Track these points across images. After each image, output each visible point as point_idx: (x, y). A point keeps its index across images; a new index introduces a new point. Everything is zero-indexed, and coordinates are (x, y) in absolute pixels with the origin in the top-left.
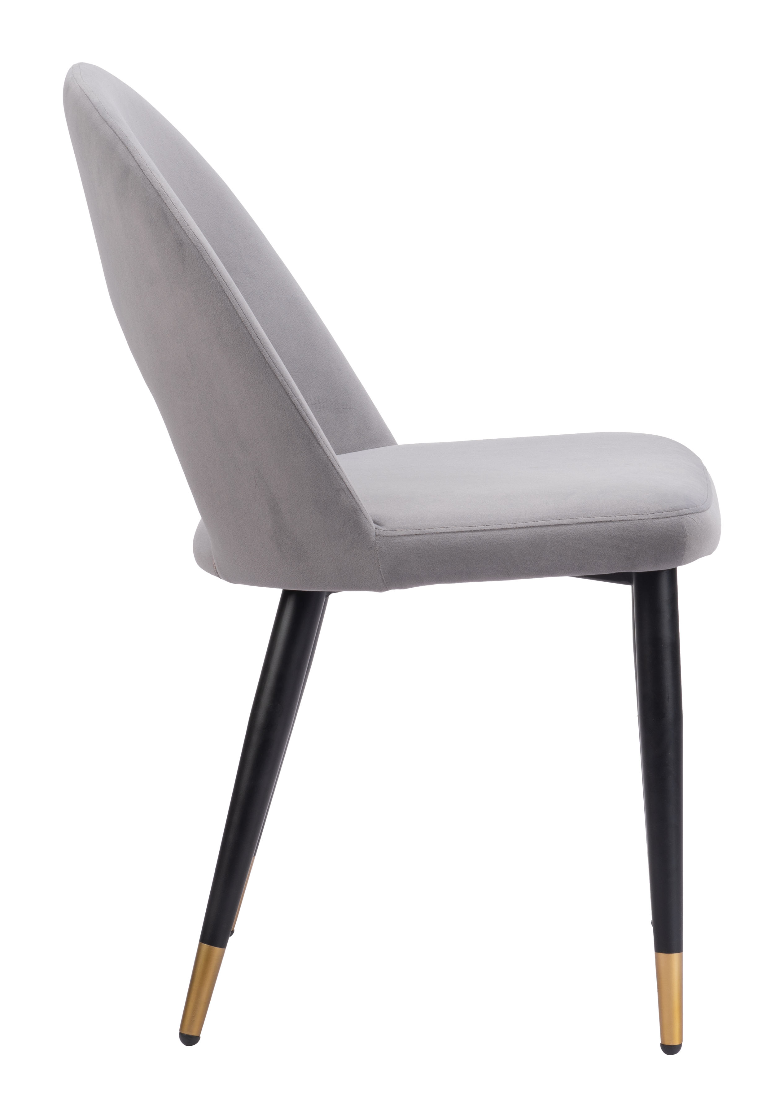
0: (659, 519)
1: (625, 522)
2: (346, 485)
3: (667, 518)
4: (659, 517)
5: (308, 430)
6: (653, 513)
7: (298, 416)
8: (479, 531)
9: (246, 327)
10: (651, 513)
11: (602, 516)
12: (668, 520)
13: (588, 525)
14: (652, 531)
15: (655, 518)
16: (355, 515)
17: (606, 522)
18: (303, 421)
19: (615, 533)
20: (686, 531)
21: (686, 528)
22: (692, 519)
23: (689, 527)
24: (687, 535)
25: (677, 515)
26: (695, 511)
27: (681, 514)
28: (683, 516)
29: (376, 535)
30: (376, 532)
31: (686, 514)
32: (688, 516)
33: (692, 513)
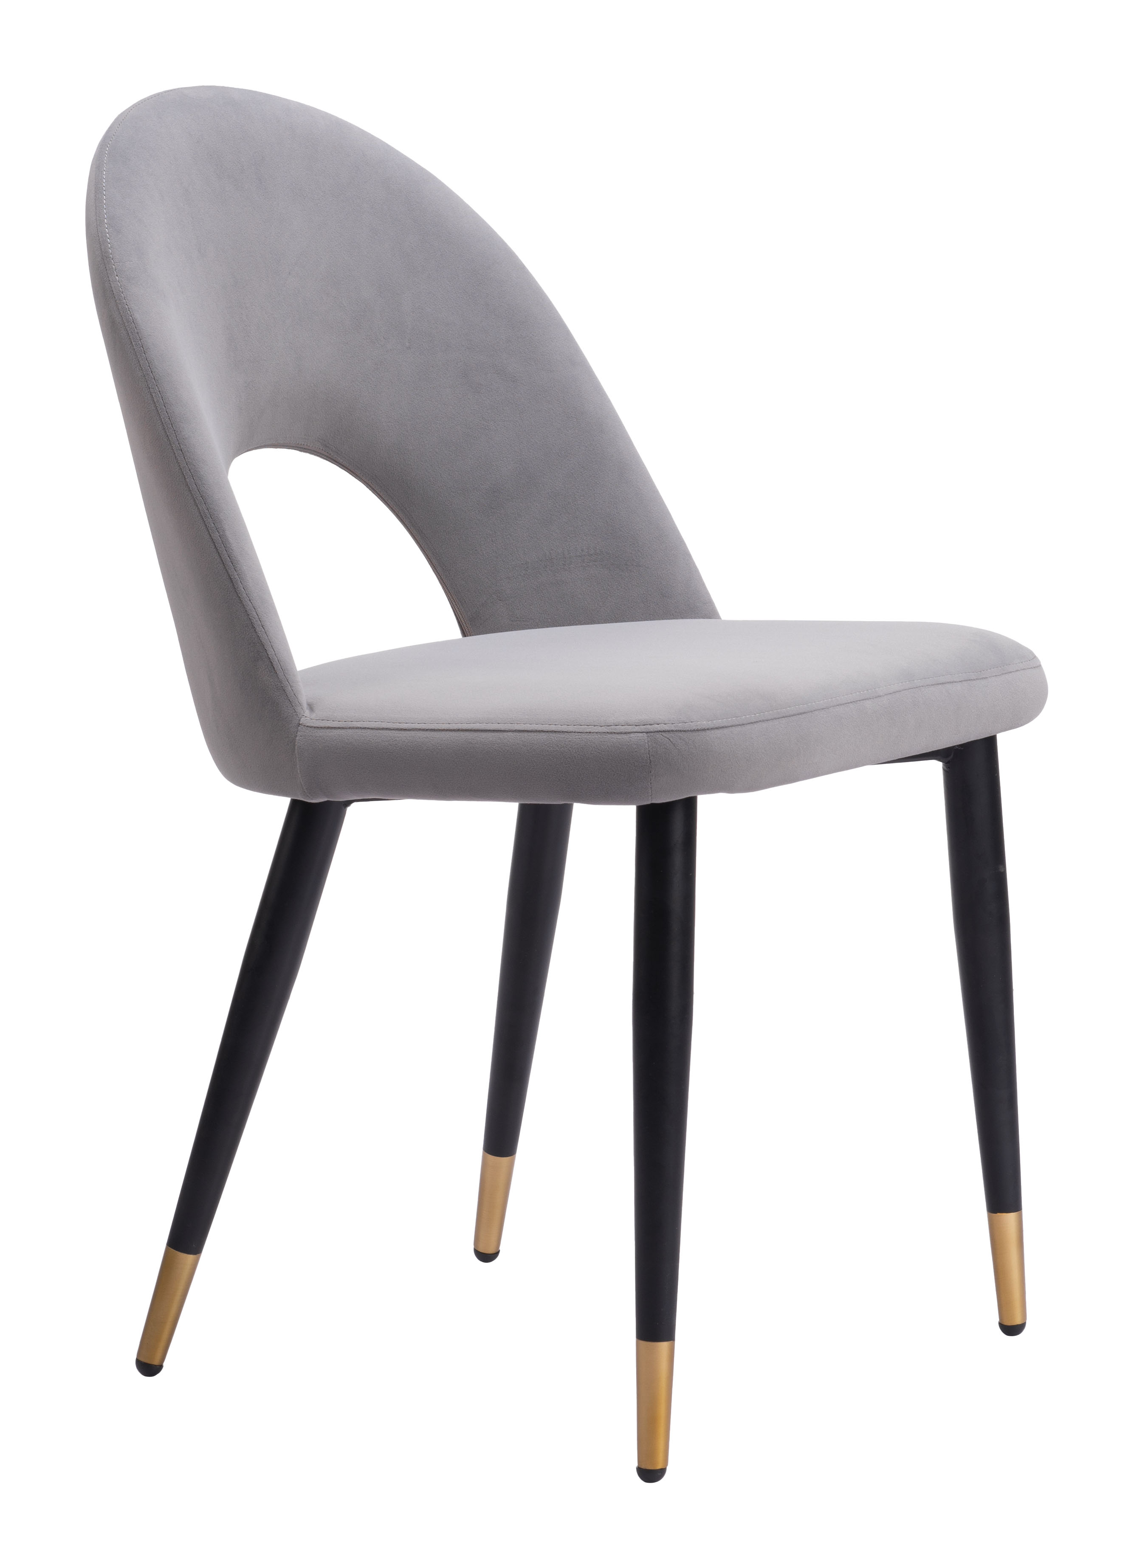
0: (614, 734)
1: (570, 734)
2: (267, 654)
3: (625, 733)
4: (615, 731)
5: (227, 577)
6: (608, 725)
7: (216, 558)
8: (406, 729)
9: (167, 436)
10: (606, 724)
11: (547, 723)
12: (625, 736)
13: (526, 734)
14: (599, 750)
15: (608, 733)
16: (274, 695)
17: (547, 732)
18: (222, 565)
19: (553, 748)
20: (649, 754)
21: (649, 751)
22: (668, 738)
23: (657, 749)
24: (650, 761)
25: (644, 732)
26: (680, 729)
27: (652, 730)
28: (652, 734)
29: (299, 724)
30: (300, 720)
31: (661, 732)
32: (663, 733)
33: (672, 731)
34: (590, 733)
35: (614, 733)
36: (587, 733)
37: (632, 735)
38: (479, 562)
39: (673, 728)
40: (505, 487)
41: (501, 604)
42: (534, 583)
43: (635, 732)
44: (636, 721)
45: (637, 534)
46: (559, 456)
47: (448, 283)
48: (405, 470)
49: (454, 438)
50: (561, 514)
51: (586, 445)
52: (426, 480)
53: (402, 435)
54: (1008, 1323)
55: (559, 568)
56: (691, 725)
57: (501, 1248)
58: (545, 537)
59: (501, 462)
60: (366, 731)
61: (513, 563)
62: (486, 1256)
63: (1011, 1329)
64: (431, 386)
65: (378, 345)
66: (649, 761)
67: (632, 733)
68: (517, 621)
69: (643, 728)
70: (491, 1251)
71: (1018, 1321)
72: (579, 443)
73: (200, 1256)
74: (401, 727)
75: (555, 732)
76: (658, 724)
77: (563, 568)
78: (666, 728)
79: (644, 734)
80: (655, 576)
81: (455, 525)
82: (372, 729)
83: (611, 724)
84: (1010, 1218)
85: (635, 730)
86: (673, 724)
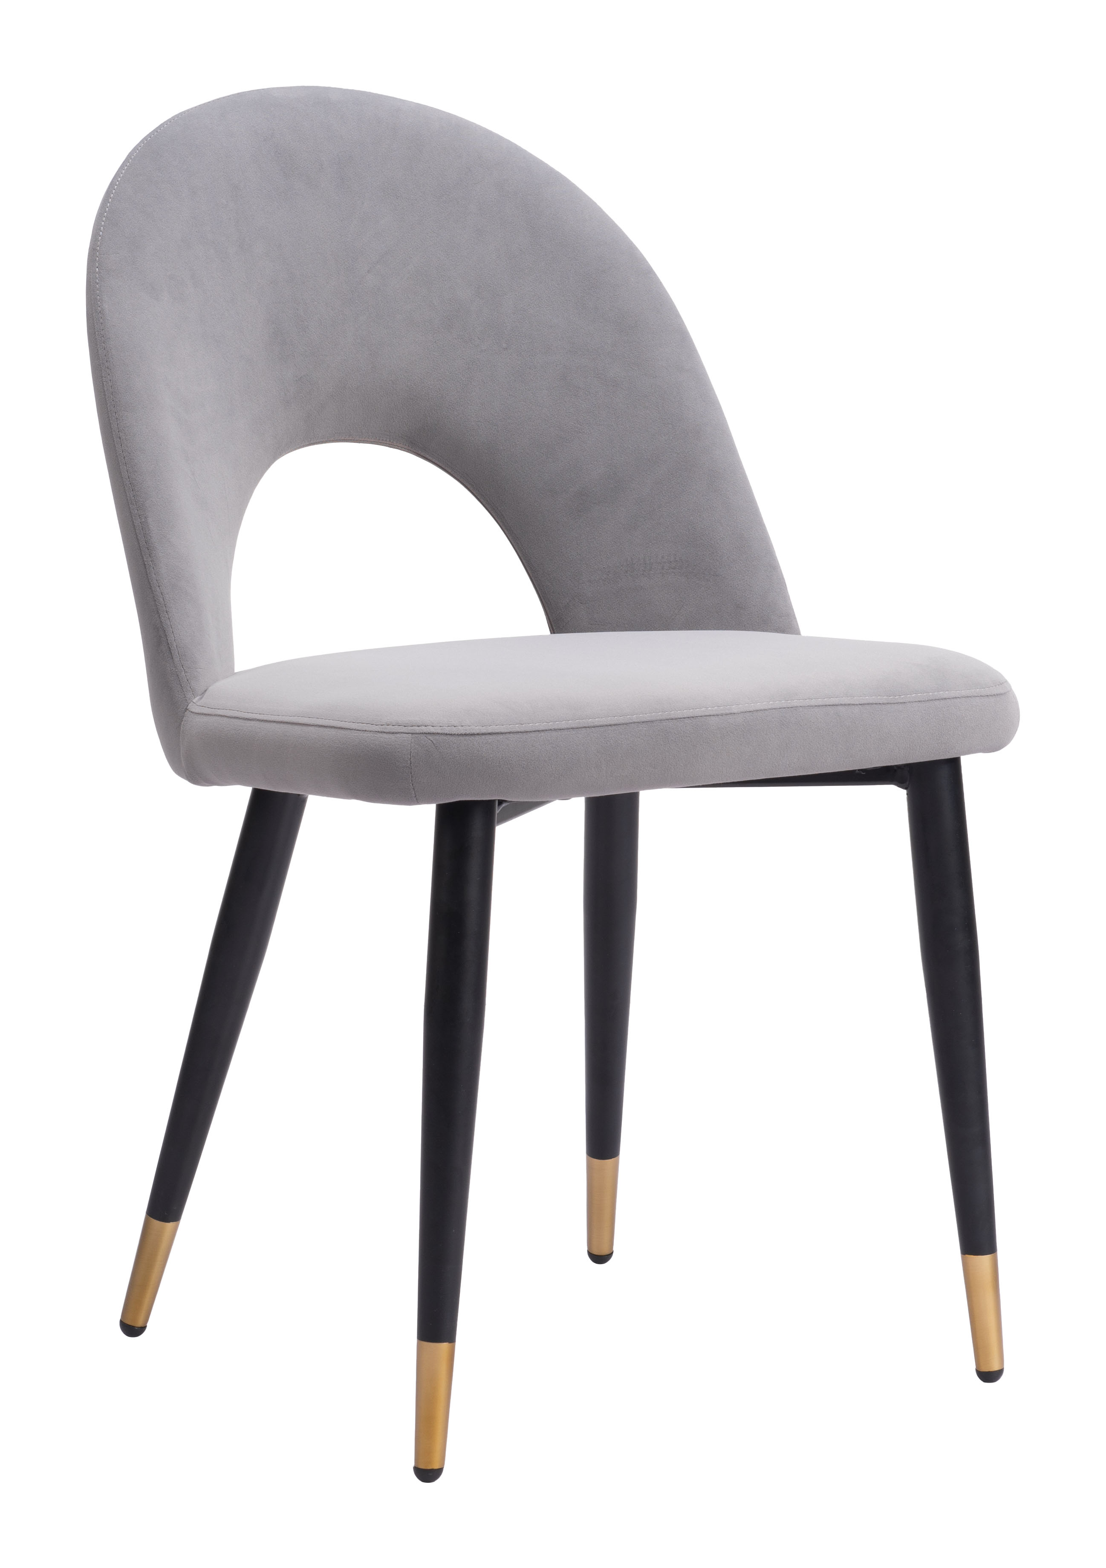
1: (351, 731)
3: (393, 733)
5: (143, 563)
7: (136, 544)
11: (340, 719)
12: (392, 736)
14: (368, 748)
17: (337, 728)
18: (139, 551)
19: (337, 744)
20: (410, 755)
21: (411, 752)
22: (431, 741)
23: (418, 751)
24: (411, 762)
25: (410, 733)
26: (446, 732)
27: (418, 731)
28: (416, 735)
29: (186, 709)
30: (188, 705)
31: (426, 734)
32: (427, 735)
33: (438, 734)
34: (366, 731)
35: (384, 732)
36: (363, 731)
37: (398, 735)
38: (564, 564)
39: (439, 731)
40: (593, 491)
41: (582, 607)
42: (614, 587)
43: (402, 733)
44: (406, 722)
45: (718, 543)
46: (650, 461)
47: (557, 286)
48: (495, 470)
49: (546, 440)
50: (645, 520)
51: (679, 452)
52: (516, 481)
53: (492, 434)
54: (984, 1369)
55: (639, 574)
56: (459, 729)
57: (614, 1249)
58: (627, 542)
59: (591, 465)
60: (222, 719)
61: (595, 567)
62: (599, 1258)
63: (989, 1376)
64: (526, 388)
65: (471, 345)
66: (409, 762)
67: (399, 733)
68: (595, 624)
69: (409, 729)
70: (605, 1252)
71: (995, 1368)
72: (672, 449)
73: (179, 1223)
74: (246, 717)
75: (342, 728)
76: (426, 726)
77: (643, 574)
78: (432, 730)
79: (410, 734)
80: (731, 587)
81: (543, 526)
82: (228, 717)
83: (384, 724)
84: (984, 1260)
85: (402, 731)
86: (441, 727)
